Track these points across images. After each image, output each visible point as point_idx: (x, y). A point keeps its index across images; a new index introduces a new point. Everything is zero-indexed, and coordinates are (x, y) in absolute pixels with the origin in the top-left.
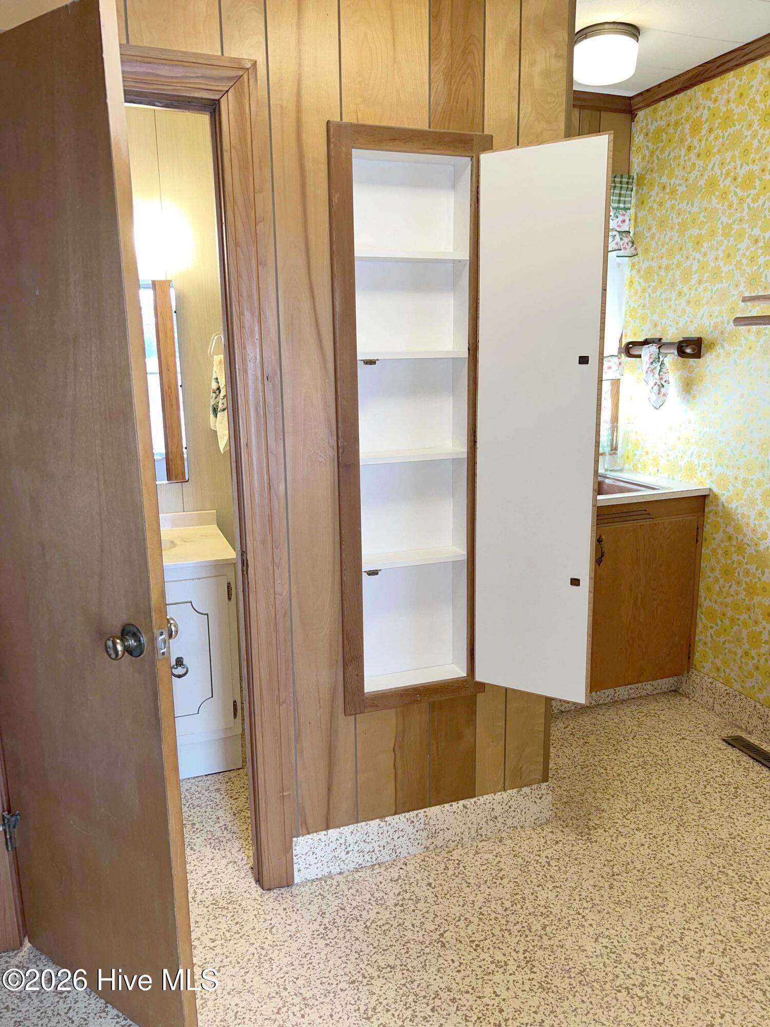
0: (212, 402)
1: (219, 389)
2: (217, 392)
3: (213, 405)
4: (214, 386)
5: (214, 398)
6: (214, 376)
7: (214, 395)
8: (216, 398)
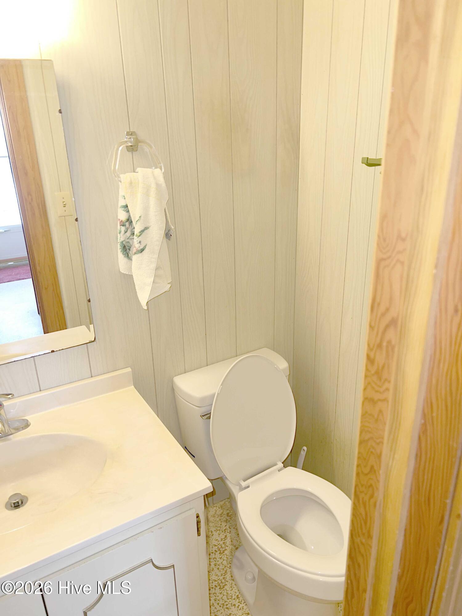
0: (121, 238)
1: (129, 220)
2: (127, 224)
3: (122, 242)
4: (122, 216)
5: (123, 232)
6: (122, 203)
7: (123, 229)
8: (126, 232)
